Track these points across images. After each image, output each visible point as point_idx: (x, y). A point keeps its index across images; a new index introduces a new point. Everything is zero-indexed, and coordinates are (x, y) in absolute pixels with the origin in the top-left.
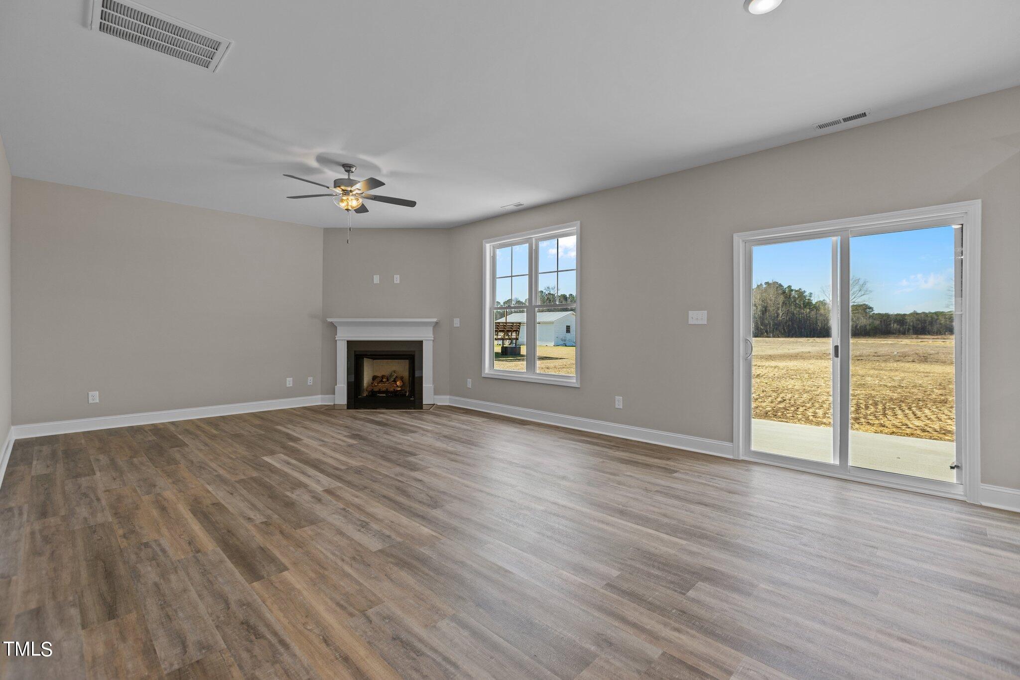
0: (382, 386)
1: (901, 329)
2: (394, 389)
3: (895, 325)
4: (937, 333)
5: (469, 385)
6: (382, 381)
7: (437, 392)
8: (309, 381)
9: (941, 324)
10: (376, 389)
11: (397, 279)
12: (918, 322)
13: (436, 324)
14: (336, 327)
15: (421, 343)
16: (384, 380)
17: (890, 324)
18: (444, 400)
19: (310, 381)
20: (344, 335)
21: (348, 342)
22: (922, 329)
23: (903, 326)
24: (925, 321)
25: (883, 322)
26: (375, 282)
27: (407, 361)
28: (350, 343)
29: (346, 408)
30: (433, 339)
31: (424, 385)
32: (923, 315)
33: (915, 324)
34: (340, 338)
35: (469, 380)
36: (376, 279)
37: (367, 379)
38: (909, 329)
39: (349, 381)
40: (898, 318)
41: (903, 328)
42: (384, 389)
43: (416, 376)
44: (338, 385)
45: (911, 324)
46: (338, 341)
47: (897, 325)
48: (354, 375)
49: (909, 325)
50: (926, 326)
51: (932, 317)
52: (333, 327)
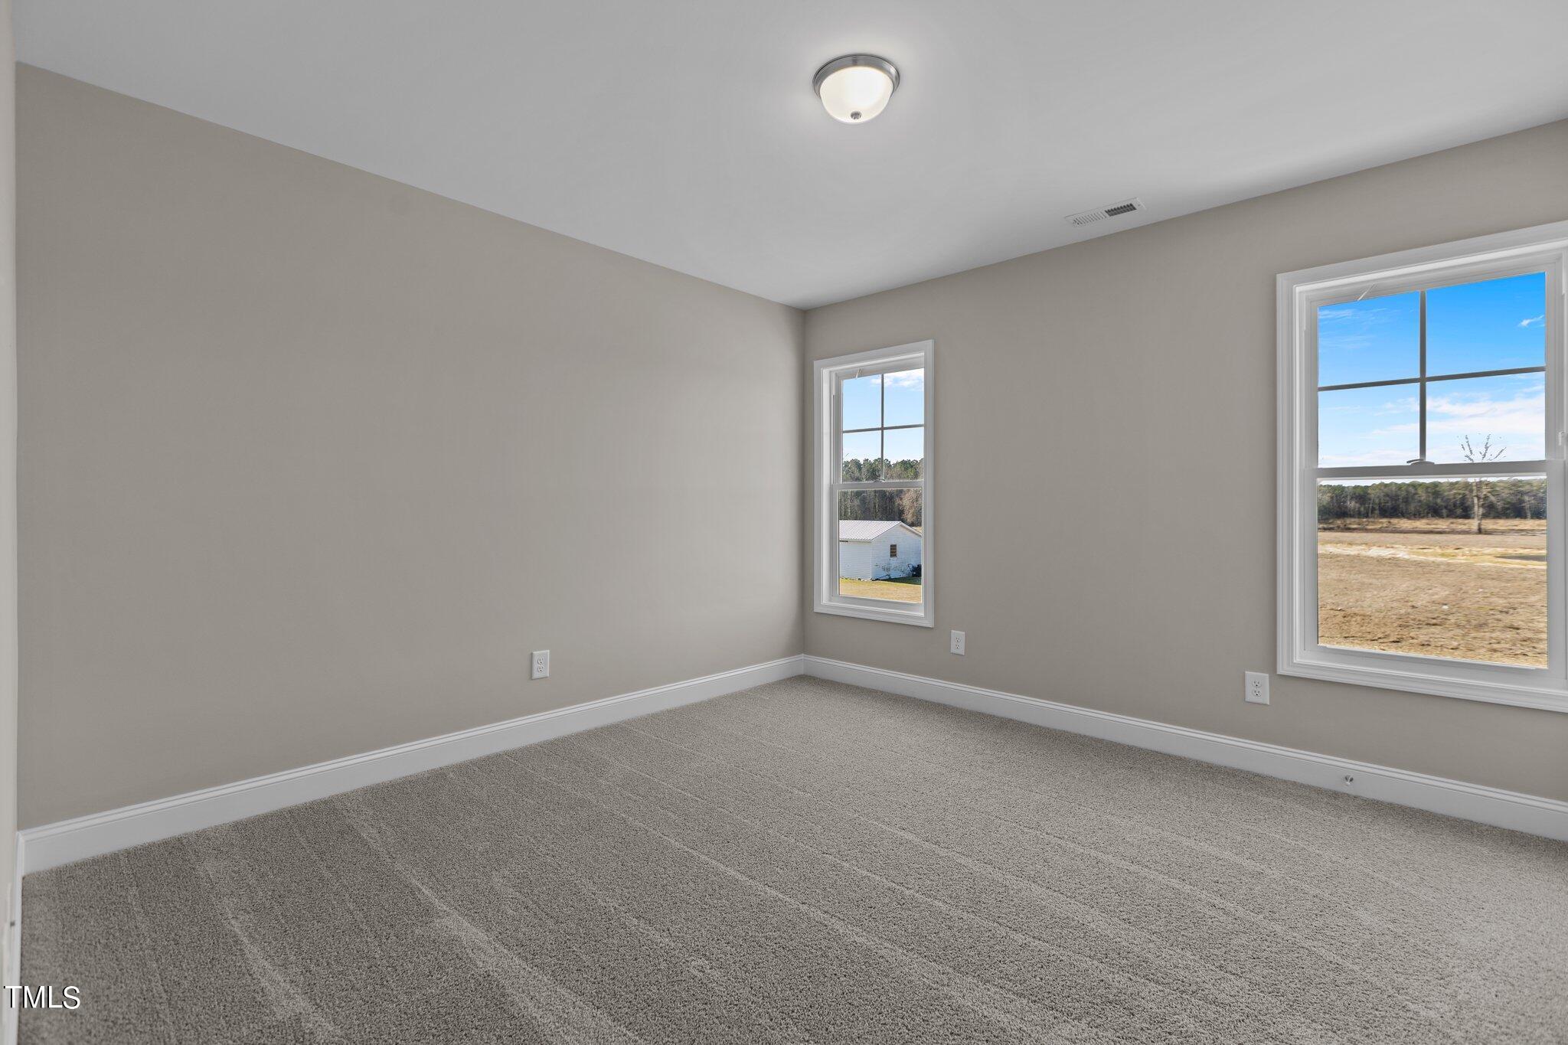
1: (1362, 509)
3: (1353, 503)
4: (1415, 515)
9: (1420, 501)
12: (1388, 498)
17: (1345, 502)
22: (1392, 508)
23: (1364, 504)
24: (1397, 496)
25: (1335, 498)
32: (1394, 488)
33: (1382, 501)
38: (1373, 509)
40: (1358, 491)
41: (1365, 508)
45: (1377, 501)
47: (1356, 502)
49: (1374, 503)
50: (1399, 505)
51: (1408, 492)
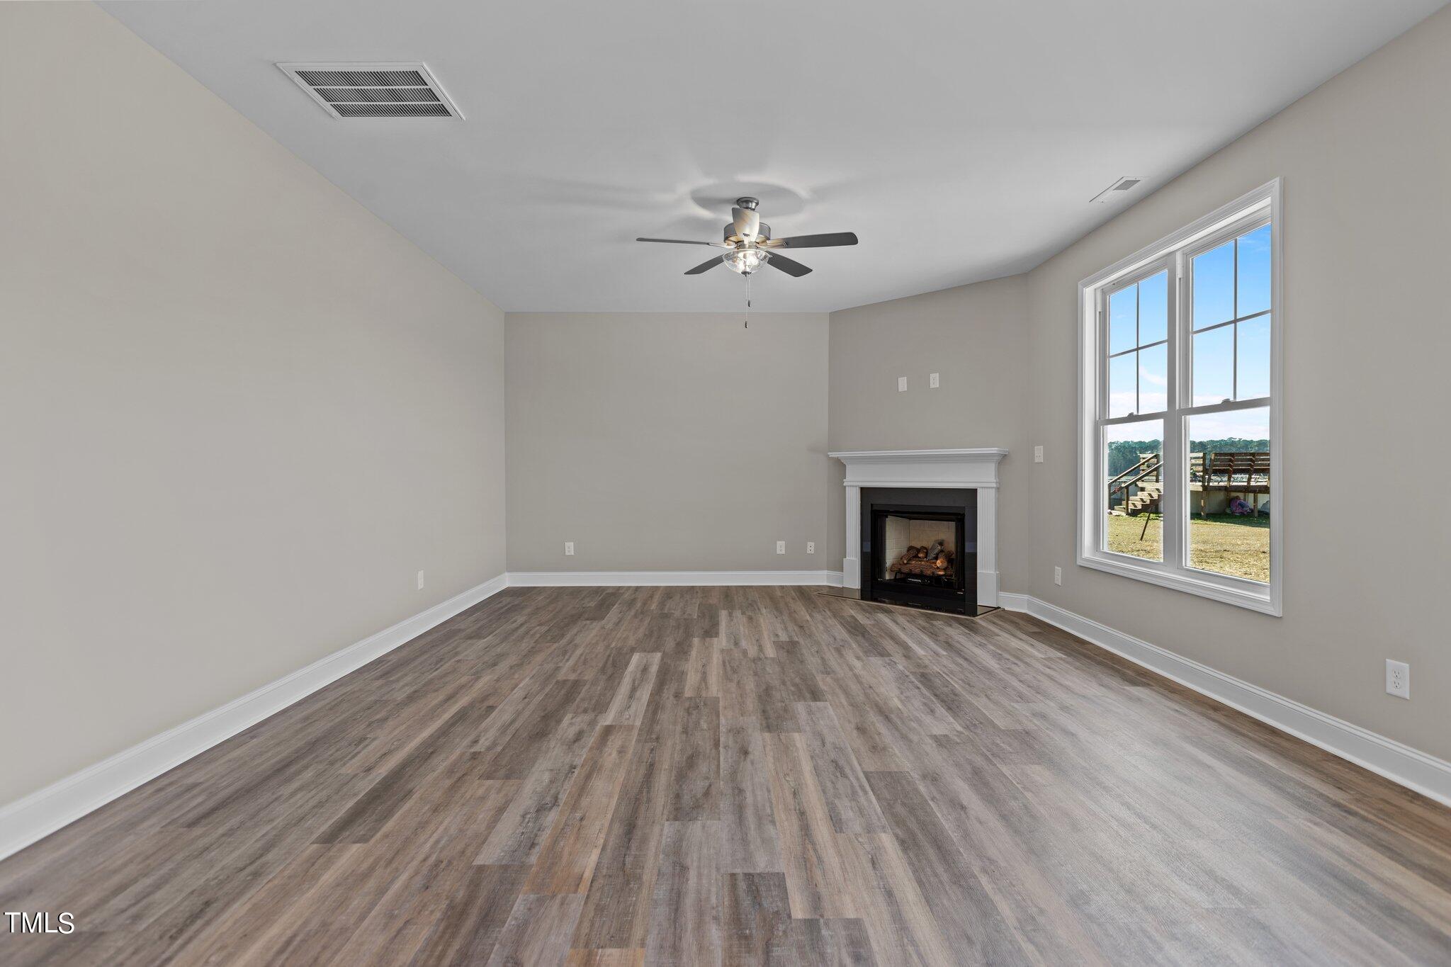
0: (916, 566)
2: (933, 573)
5: (1058, 580)
6: (916, 556)
7: (1003, 585)
8: (809, 548)
10: (905, 569)
11: (935, 381)
13: (1003, 459)
14: (845, 466)
15: (973, 492)
16: (921, 555)
18: (1016, 603)
19: (811, 547)
20: (858, 478)
21: (862, 489)
26: (900, 390)
27: (953, 524)
28: (865, 492)
29: (858, 595)
30: (994, 485)
31: (978, 571)
34: (852, 484)
35: (1058, 570)
36: (903, 384)
37: (893, 551)
39: (865, 550)
42: (917, 571)
43: (967, 550)
44: (847, 558)
46: (847, 488)
48: (870, 543)
52: (840, 466)
